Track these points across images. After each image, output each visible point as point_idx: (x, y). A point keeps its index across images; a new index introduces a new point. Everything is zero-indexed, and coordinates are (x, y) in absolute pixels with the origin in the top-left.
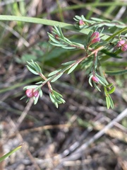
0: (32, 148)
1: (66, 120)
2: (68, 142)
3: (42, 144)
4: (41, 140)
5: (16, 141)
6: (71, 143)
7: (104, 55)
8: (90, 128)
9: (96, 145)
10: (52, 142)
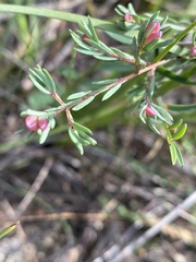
0: (42, 254)
1: (99, 208)
2: (101, 245)
3: (58, 248)
4: (56, 241)
5: (15, 242)
6: (107, 247)
7: (166, 79)
8: (138, 223)
9: (148, 251)
10: (75, 245)
